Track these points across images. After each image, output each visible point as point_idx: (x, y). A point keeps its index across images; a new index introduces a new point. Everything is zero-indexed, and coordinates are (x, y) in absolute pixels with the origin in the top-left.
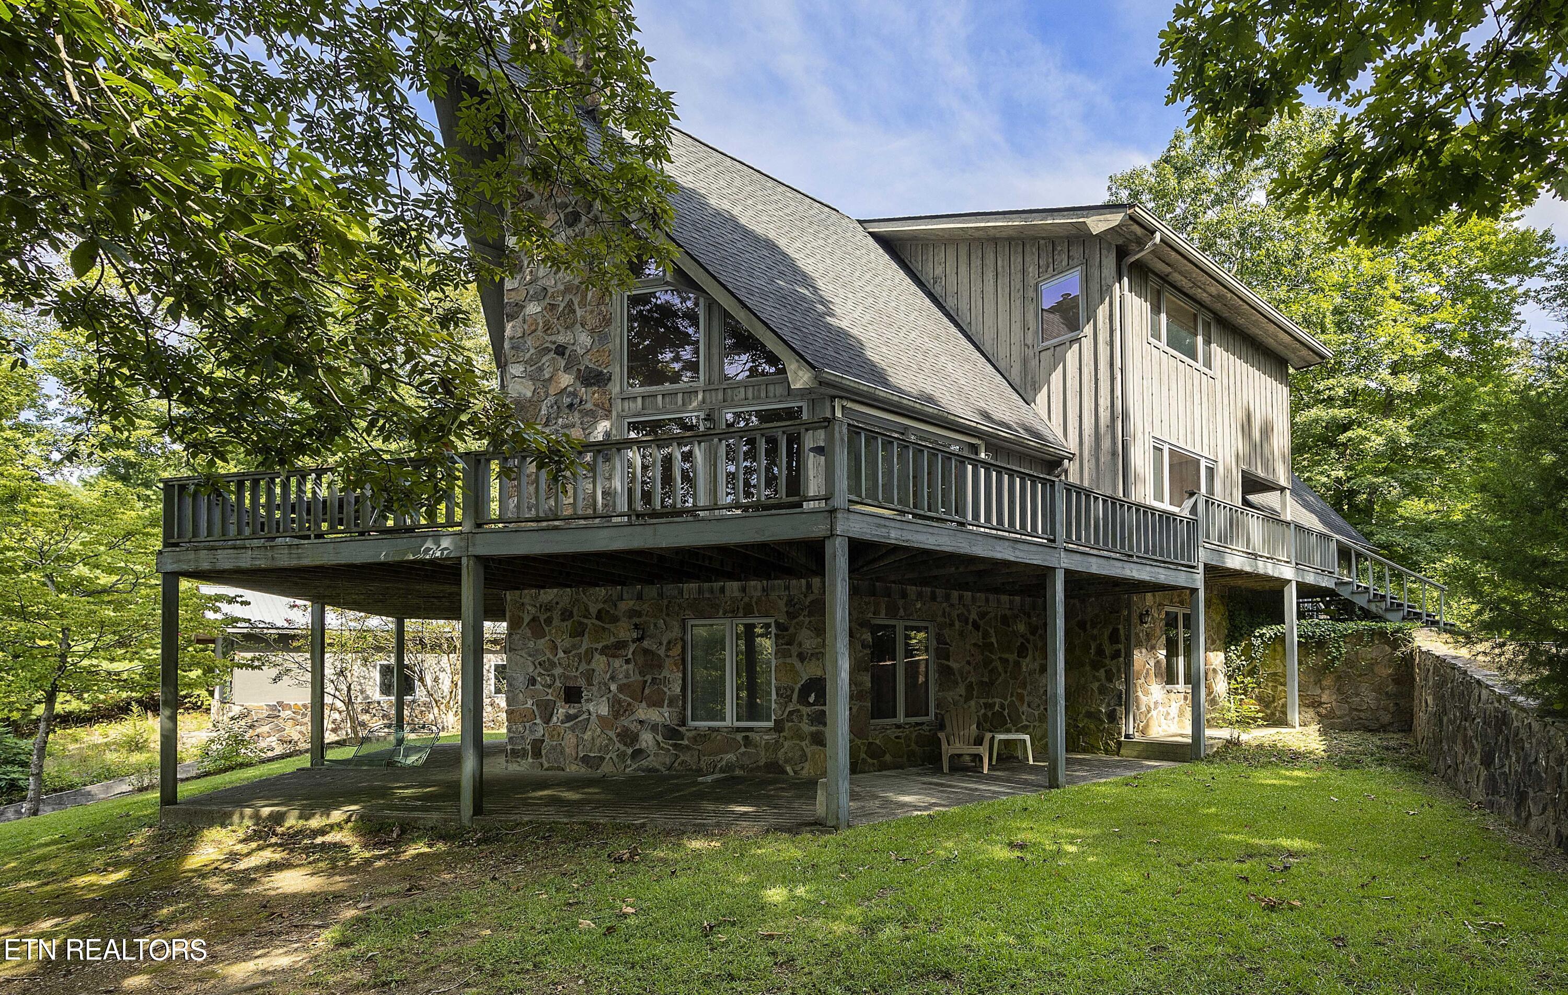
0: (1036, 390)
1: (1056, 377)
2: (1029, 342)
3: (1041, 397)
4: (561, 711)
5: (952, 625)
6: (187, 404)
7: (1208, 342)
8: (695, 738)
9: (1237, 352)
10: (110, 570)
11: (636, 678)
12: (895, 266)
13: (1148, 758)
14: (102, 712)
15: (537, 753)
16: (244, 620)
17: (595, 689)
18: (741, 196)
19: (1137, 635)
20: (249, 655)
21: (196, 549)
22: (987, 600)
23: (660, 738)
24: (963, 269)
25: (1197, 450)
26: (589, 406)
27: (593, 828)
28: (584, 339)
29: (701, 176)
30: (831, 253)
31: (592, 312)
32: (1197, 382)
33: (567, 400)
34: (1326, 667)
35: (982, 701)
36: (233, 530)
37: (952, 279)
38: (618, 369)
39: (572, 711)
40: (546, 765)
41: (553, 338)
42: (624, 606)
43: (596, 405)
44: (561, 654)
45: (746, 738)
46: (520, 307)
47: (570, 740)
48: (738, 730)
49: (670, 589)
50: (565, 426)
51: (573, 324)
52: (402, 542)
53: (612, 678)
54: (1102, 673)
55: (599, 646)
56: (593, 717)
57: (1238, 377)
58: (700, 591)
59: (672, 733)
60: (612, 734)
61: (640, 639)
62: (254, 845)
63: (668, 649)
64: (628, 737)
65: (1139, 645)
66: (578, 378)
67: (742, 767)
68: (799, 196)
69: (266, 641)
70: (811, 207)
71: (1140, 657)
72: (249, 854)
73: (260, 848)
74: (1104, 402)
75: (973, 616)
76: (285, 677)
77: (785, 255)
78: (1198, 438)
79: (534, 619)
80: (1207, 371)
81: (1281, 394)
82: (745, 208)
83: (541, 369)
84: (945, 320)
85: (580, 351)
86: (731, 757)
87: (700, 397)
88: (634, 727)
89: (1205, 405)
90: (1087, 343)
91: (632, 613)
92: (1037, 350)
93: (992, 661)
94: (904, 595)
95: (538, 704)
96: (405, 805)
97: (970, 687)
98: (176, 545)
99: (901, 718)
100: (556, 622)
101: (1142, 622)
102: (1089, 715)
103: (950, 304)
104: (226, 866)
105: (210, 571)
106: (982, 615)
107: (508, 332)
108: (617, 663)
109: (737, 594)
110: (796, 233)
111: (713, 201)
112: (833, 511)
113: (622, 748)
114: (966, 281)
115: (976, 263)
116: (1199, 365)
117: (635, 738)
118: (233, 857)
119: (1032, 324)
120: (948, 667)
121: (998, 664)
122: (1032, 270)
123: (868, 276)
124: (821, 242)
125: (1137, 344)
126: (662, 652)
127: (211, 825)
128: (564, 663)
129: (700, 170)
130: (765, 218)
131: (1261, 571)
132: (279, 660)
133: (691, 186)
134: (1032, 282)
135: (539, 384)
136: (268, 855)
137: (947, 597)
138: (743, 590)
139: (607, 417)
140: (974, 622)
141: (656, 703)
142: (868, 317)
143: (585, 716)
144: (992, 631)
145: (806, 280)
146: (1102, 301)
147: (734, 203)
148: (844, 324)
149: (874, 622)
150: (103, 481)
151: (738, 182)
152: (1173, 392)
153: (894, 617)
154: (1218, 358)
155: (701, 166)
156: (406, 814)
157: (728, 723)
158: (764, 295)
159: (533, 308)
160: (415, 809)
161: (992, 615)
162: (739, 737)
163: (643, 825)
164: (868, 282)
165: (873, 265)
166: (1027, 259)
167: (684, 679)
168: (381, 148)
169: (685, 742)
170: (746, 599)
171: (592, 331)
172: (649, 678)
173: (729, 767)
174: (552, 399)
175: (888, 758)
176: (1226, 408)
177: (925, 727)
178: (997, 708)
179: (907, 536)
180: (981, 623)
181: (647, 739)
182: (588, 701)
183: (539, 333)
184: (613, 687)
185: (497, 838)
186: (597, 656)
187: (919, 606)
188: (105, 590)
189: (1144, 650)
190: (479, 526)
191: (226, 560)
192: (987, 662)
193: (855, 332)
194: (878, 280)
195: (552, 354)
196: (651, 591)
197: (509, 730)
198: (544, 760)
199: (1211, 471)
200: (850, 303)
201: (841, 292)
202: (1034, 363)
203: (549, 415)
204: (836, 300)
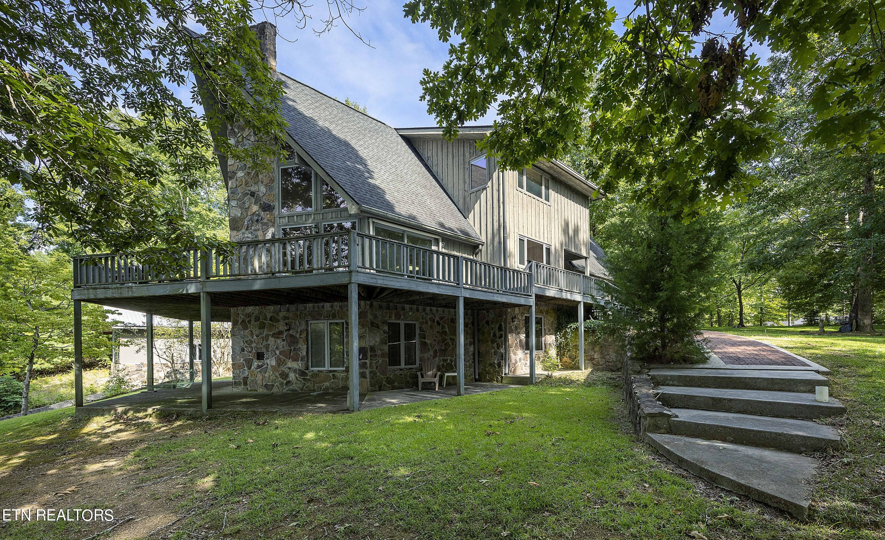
0: (469, 212)
1: (477, 206)
2: (466, 189)
3: (471, 216)
4: (256, 363)
5: (427, 323)
6: (79, 224)
7: (547, 188)
8: (312, 375)
9: (562, 193)
10: (58, 298)
11: (287, 348)
12: (410, 151)
13: (513, 384)
14: (60, 369)
15: (245, 384)
16: (121, 322)
17: (270, 353)
18: (336, 120)
19: (511, 327)
20: (126, 340)
21: (88, 289)
22: (444, 312)
23: (297, 376)
24: (440, 153)
25: (542, 240)
26: (265, 221)
27: (255, 413)
28: (263, 189)
29: (317, 110)
30: (377, 147)
31: (266, 176)
32: (541, 208)
33: (256, 218)
34: (596, 341)
35: (441, 358)
36: (104, 280)
37: (435, 157)
38: (277, 203)
39: (260, 364)
40: (249, 389)
41: (249, 188)
42: (281, 314)
43: (268, 220)
44: (255, 337)
45: (334, 375)
46: (235, 173)
47: (259, 377)
48: (330, 371)
49: (301, 306)
50: (255, 230)
51: (258, 182)
52: (176, 286)
53: (277, 348)
54: (495, 345)
55: (271, 333)
56: (269, 366)
57: (563, 205)
58: (314, 307)
59: (302, 373)
60: (277, 374)
61: (289, 330)
62: (113, 422)
63: (300, 334)
64: (284, 375)
65: (511, 332)
66: (260, 207)
67: (332, 389)
68: (366, 117)
69: (133, 333)
70: (371, 123)
71: (511, 338)
72: (110, 426)
73: (115, 424)
74: (496, 218)
75: (437, 319)
76: (142, 350)
77: (353, 148)
78: (542, 234)
79: (243, 321)
80: (547, 202)
81: (585, 212)
82: (337, 125)
83: (244, 203)
84: (431, 177)
85: (261, 195)
86: (327, 384)
87: (313, 217)
88: (286, 371)
89: (545, 219)
90: (489, 190)
91: (285, 318)
92: (469, 193)
93: (446, 340)
94: (403, 309)
95: (245, 360)
96: (181, 405)
97: (435, 352)
98: (79, 287)
99: (403, 366)
100: (253, 322)
101: (513, 322)
102: (491, 365)
103: (434, 170)
104: (100, 431)
105: (95, 299)
106: (442, 318)
107: (230, 184)
108: (279, 341)
109: (329, 309)
110: (361, 137)
111: (321, 123)
112: (350, 272)
113: (282, 380)
114: (441, 159)
115: (445, 150)
116: (543, 200)
117: (287, 376)
118: (104, 428)
119: (467, 181)
120: (425, 342)
121: (449, 341)
122: (467, 155)
123: (395, 157)
124: (373, 141)
125: (511, 190)
126: (298, 336)
127: (97, 415)
128: (257, 341)
129: (316, 107)
130: (346, 130)
131: (564, 297)
132: (139, 342)
133: (311, 115)
134: (467, 161)
135: (243, 210)
136: (118, 427)
137: (424, 310)
138: (332, 307)
139: (273, 226)
140: (438, 321)
141: (296, 360)
142: (391, 178)
143: (266, 366)
144: (446, 326)
145: (362, 161)
146: (495, 171)
147: (331, 123)
148: (377, 182)
149: (389, 321)
150: (56, 253)
151: (335, 112)
152: (529, 213)
153: (399, 319)
154: (553, 196)
155: (317, 105)
156: (180, 409)
157: (326, 368)
158: (339, 169)
159: (240, 174)
160: (185, 407)
161: (446, 318)
162: (331, 374)
163: (276, 412)
164: (394, 160)
165: (399, 152)
166: (465, 149)
167: (307, 348)
168: (159, 107)
169: (308, 377)
170: (333, 311)
171: (266, 185)
172: (292, 348)
173: (327, 388)
174: (249, 217)
175: (396, 384)
176: (556, 220)
177: (414, 370)
178: (449, 361)
179: (386, 282)
180: (441, 322)
181: (292, 376)
182: (267, 359)
183: (243, 186)
184: (278, 352)
185: (215, 418)
186: (270, 338)
187: (411, 314)
188: (55, 308)
189: (514, 335)
190: (208, 278)
191: (101, 294)
192: (444, 340)
193: (382, 186)
194: (399, 159)
195: (249, 196)
196: (293, 307)
197: (233, 373)
198: (248, 387)
199: (548, 250)
200: (383, 171)
201: (379, 166)
202: (468, 199)
203: (248, 224)
204: (376, 170)
